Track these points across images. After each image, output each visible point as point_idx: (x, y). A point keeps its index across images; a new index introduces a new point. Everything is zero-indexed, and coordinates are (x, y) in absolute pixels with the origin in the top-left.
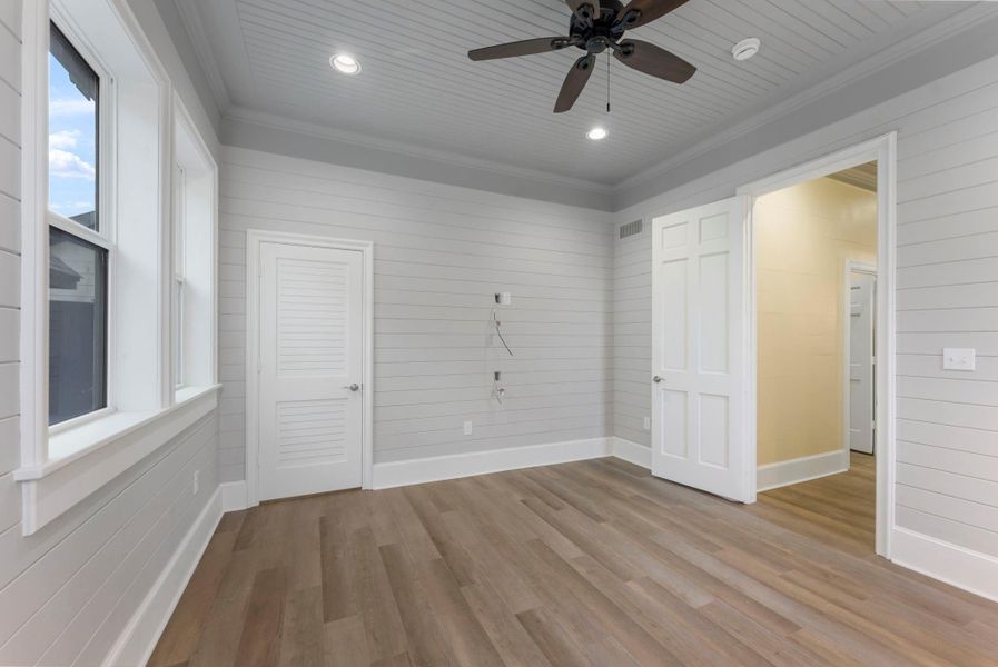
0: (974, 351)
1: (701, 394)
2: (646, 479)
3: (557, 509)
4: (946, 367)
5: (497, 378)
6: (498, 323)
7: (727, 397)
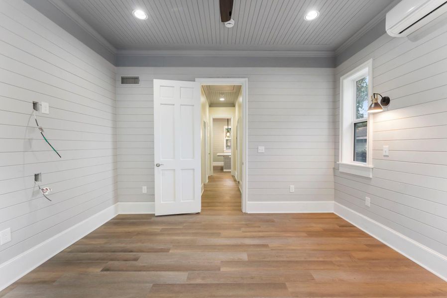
0: (264, 147)
1: (182, 169)
2: (154, 219)
3: (136, 259)
4: (259, 151)
5: (36, 179)
6: (41, 129)
7: (194, 169)
